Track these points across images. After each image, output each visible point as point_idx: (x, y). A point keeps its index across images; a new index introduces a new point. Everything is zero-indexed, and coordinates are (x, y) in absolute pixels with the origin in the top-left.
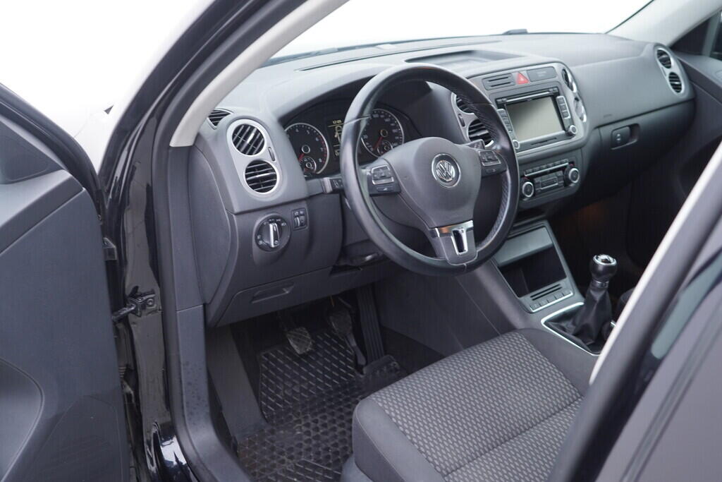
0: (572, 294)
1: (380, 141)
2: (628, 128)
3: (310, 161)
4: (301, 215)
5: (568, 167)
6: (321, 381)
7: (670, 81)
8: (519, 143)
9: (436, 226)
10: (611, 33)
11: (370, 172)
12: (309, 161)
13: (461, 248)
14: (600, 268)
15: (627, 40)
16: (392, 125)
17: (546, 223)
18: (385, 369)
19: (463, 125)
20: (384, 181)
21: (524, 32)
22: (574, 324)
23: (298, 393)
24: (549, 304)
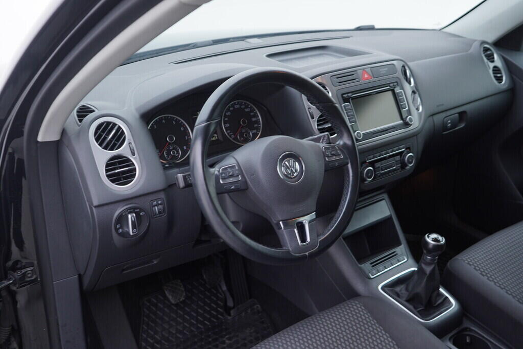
0: (406, 260)
1: (240, 129)
2: (457, 115)
3: (175, 149)
4: (160, 204)
5: (405, 152)
6: (195, 322)
7: (494, 73)
8: (361, 133)
9: (280, 219)
10: (444, 30)
11: (219, 171)
12: (173, 149)
13: (303, 239)
14: (431, 246)
15: (459, 36)
16: (252, 114)
17: (385, 196)
18: (249, 311)
19: (313, 118)
20: (231, 180)
21: (372, 28)
22: (407, 290)
23: (173, 334)
24: (386, 270)
